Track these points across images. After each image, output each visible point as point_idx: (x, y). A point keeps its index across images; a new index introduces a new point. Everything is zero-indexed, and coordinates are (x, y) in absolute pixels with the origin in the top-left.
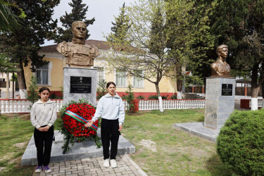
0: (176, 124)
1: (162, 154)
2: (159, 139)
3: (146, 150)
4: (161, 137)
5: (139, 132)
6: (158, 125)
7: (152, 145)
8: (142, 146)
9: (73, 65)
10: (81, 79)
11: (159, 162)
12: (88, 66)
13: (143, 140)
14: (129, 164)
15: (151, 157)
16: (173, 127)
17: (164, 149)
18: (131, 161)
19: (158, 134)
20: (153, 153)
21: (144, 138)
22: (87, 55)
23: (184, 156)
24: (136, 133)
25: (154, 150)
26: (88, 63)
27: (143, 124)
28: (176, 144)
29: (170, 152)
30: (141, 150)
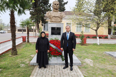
0: (106, 52)
1: (96, 68)
2: (95, 59)
3: (87, 64)
4: (96, 58)
5: (85, 54)
6: (95, 52)
7: (91, 62)
8: (85, 62)
9: (53, 22)
10: (56, 28)
11: (94, 73)
12: (59, 22)
13: (86, 59)
14: (77, 71)
15: (89, 69)
16: (104, 53)
17: (97, 65)
18: (78, 70)
19: (95, 57)
20: (91, 67)
21: (87, 58)
22: (59, 17)
23: (109, 71)
24: (83, 55)
25: (92, 65)
26: (59, 21)
27: (88, 51)
28: (104, 63)
29: (101, 67)
30: (84, 64)
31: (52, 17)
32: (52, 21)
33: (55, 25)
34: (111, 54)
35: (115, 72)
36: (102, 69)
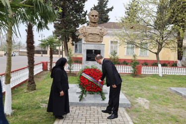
0: (171, 88)
1: (153, 111)
2: (153, 99)
3: (140, 106)
4: (155, 97)
5: (138, 91)
6: (155, 87)
7: (146, 102)
8: (137, 103)
11: (149, 118)
12: (99, 42)
13: (139, 98)
14: (123, 116)
15: (142, 113)
16: (168, 90)
17: (155, 107)
18: (126, 114)
19: (153, 95)
20: (145, 110)
21: (141, 97)
22: (98, 35)
23: (172, 117)
24: (135, 92)
25: (147, 107)
26: (99, 40)
27: (142, 85)
28: (167, 105)
29: (160, 111)
30: (135, 106)
31: (87, 34)
32: (87, 40)
33: (92, 47)
34: (178, 91)
35: (181, 119)
36: (162, 114)
